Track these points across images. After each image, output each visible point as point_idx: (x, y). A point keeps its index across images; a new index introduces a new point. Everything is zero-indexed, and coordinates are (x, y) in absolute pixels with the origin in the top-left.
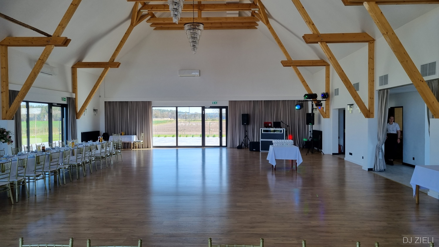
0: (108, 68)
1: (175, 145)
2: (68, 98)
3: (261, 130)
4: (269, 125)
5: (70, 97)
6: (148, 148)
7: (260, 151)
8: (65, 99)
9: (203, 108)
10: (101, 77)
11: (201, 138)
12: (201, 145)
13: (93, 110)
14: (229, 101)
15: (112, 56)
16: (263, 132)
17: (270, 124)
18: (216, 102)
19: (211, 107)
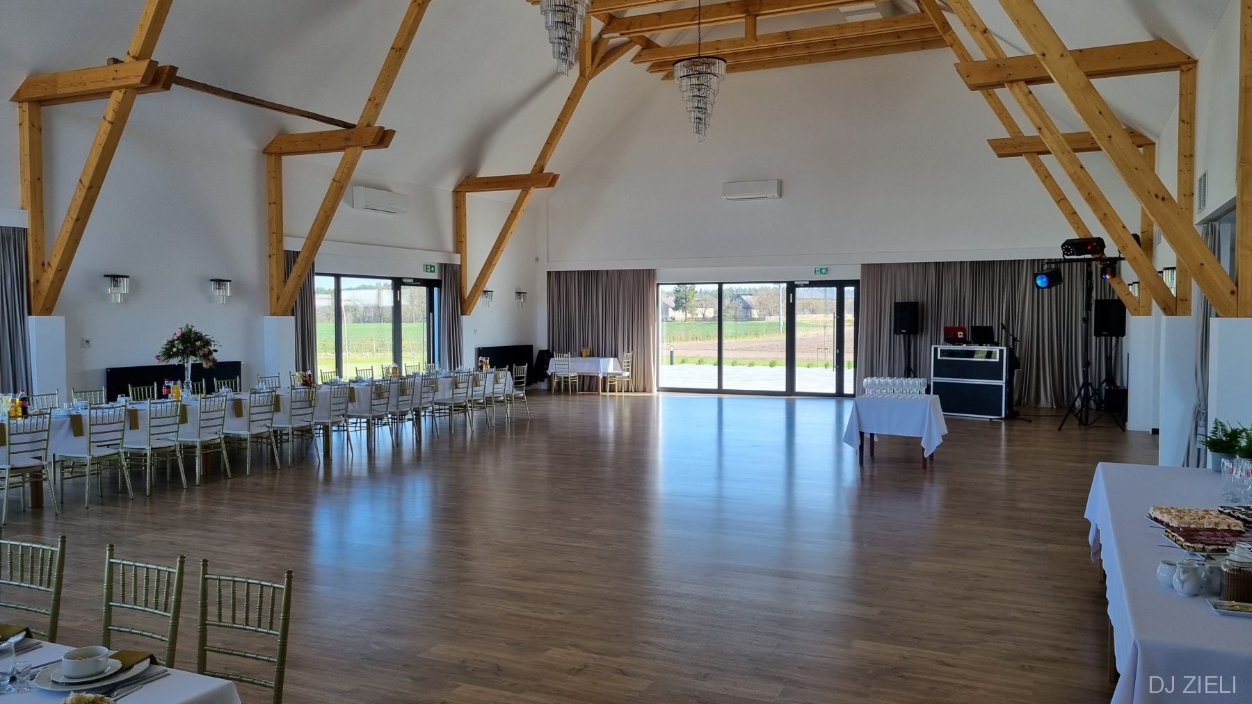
0: (530, 188)
1: (716, 387)
2: (441, 265)
3: (936, 349)
4: (960, 336)
5: (445, 264)
6: (644, 391)
8: (433, 269)
9: (791, 287)
10: (514, 213)
11: (784, 369)
12: (783, 388)
13: (514, 294)
14: (862, 265)
15: (539, 159)
16: (939, 357)
17: (962, 333)
18: (827, 270)
19: (813, 284)
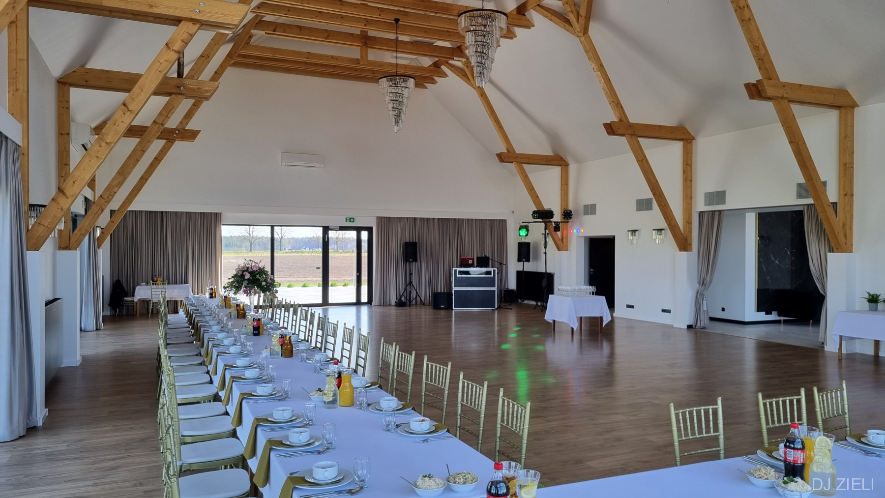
0: (175, 141)
3: (455, 271)
4: (470, 263)
7: (453, 308)
9: (326, 230)
10: (158, 160)
11: (321, 288)
12: (320, 301)
14: (378, 218)
15: (185, 117)
16: (458, 276)
17: (471, 261)
18: (353, 219)
19: (342, 228)
